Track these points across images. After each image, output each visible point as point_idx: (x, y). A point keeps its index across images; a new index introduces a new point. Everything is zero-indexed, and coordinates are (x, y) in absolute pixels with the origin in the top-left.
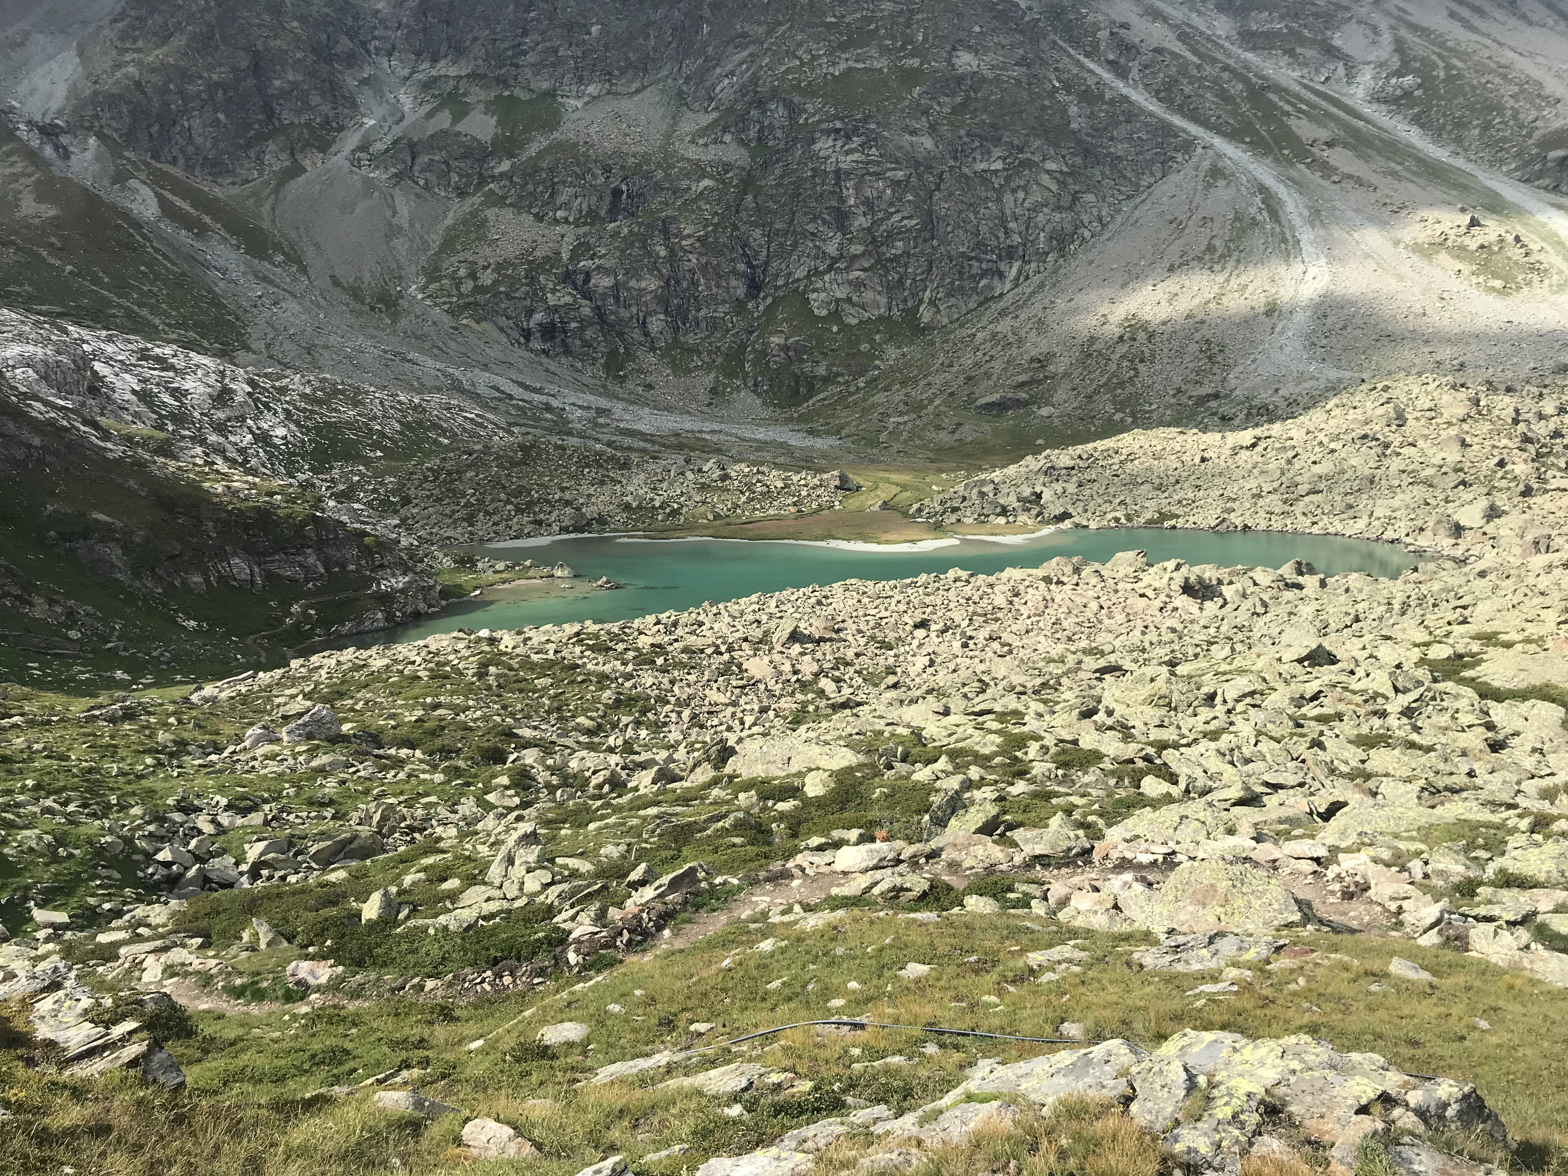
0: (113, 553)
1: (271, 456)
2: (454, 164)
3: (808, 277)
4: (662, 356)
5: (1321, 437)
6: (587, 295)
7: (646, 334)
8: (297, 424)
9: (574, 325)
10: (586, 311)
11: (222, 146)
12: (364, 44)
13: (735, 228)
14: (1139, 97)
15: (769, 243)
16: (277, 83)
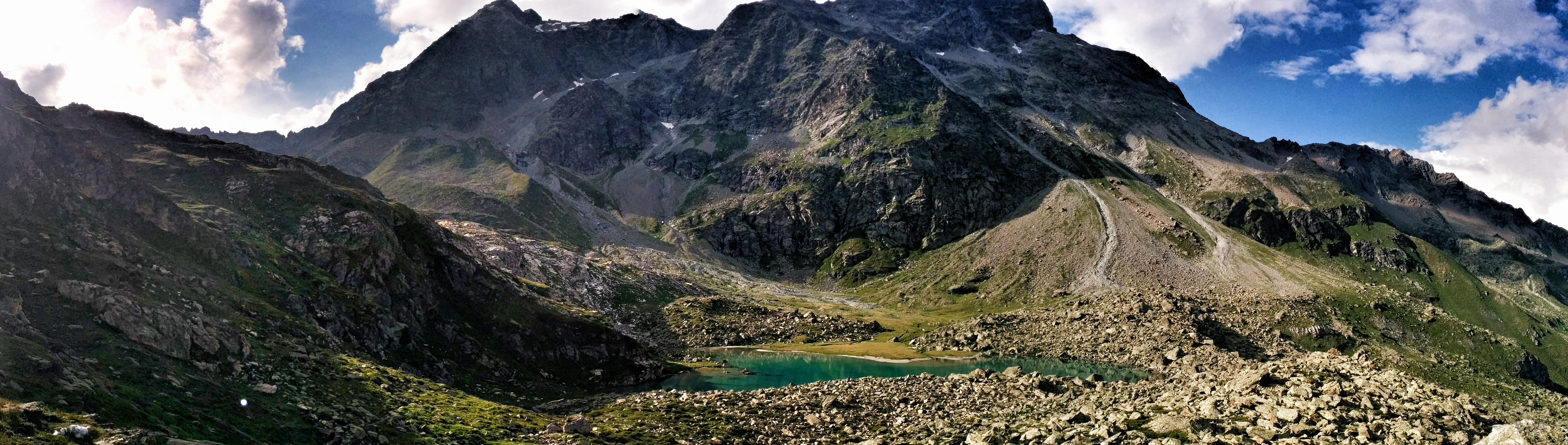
0: (517, 338)
1: (594, 299)
2: (694, 164)
3: (867, 223)
4: (789, 259)
5: (1111, 316)
6: (754, 227)
7: (782, 247)
8: (608, 284)
9: (746, 242)
10: (753, 235)
11: (589, 158)
12: (656, 112)
13: (832, 197)
14: (1033, 152)
15: (848, 205)
16: (616, 130)
